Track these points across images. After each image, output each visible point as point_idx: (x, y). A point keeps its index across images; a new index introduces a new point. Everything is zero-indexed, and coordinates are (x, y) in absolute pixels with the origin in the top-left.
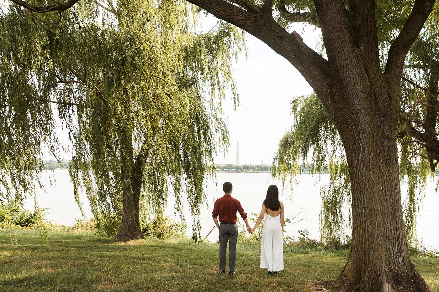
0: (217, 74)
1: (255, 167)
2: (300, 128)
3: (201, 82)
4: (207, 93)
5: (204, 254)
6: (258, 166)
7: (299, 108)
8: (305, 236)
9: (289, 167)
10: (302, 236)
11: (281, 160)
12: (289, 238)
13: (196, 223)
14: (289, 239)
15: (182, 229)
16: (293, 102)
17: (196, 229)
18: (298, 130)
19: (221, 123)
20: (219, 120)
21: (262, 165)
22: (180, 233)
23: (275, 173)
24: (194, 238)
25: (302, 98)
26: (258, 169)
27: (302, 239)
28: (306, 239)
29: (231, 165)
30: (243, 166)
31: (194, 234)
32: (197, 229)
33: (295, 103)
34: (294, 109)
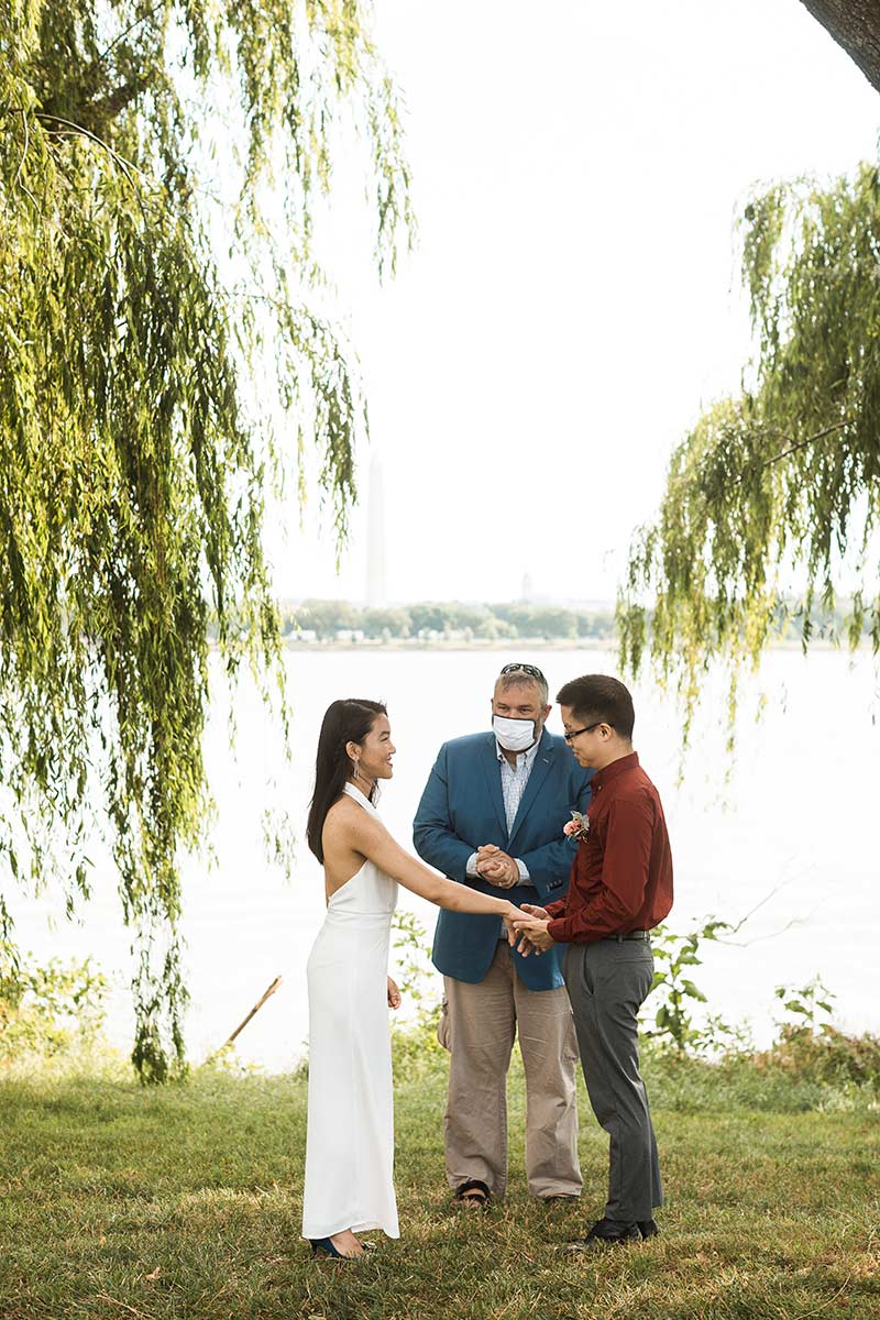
0: (285, 29)
1: (483, 614)
2: (791, 375)
3: (182, 80)
4: (224, 154)
5: (250, 1130)
6: (501, 613)
7: (787, 250)
8: (810, 1015)
9: (726, 612)
10: (797, 1020)
11: (680, 569)
12: (724, 1028)
13: (157, 968)
14: (719, 1036)
15: (82, 1000)
16: (750, 212)
17: (156, 1003)
18: (784, 386)
19: (321, 352)
20: (307, 331)
21: (527, 603)
22: (65, 1025)
23: (636, 649)
24: (140, 1056)
25: (804, 192)
26: (504, 624)
27: (796, 1036)
28: (818, 1031)
29: (336, 604)
30: (406, 609)
31: (144, 1034)
32: (165, 1003)
33: (761, 219)
34: (758, 257)
